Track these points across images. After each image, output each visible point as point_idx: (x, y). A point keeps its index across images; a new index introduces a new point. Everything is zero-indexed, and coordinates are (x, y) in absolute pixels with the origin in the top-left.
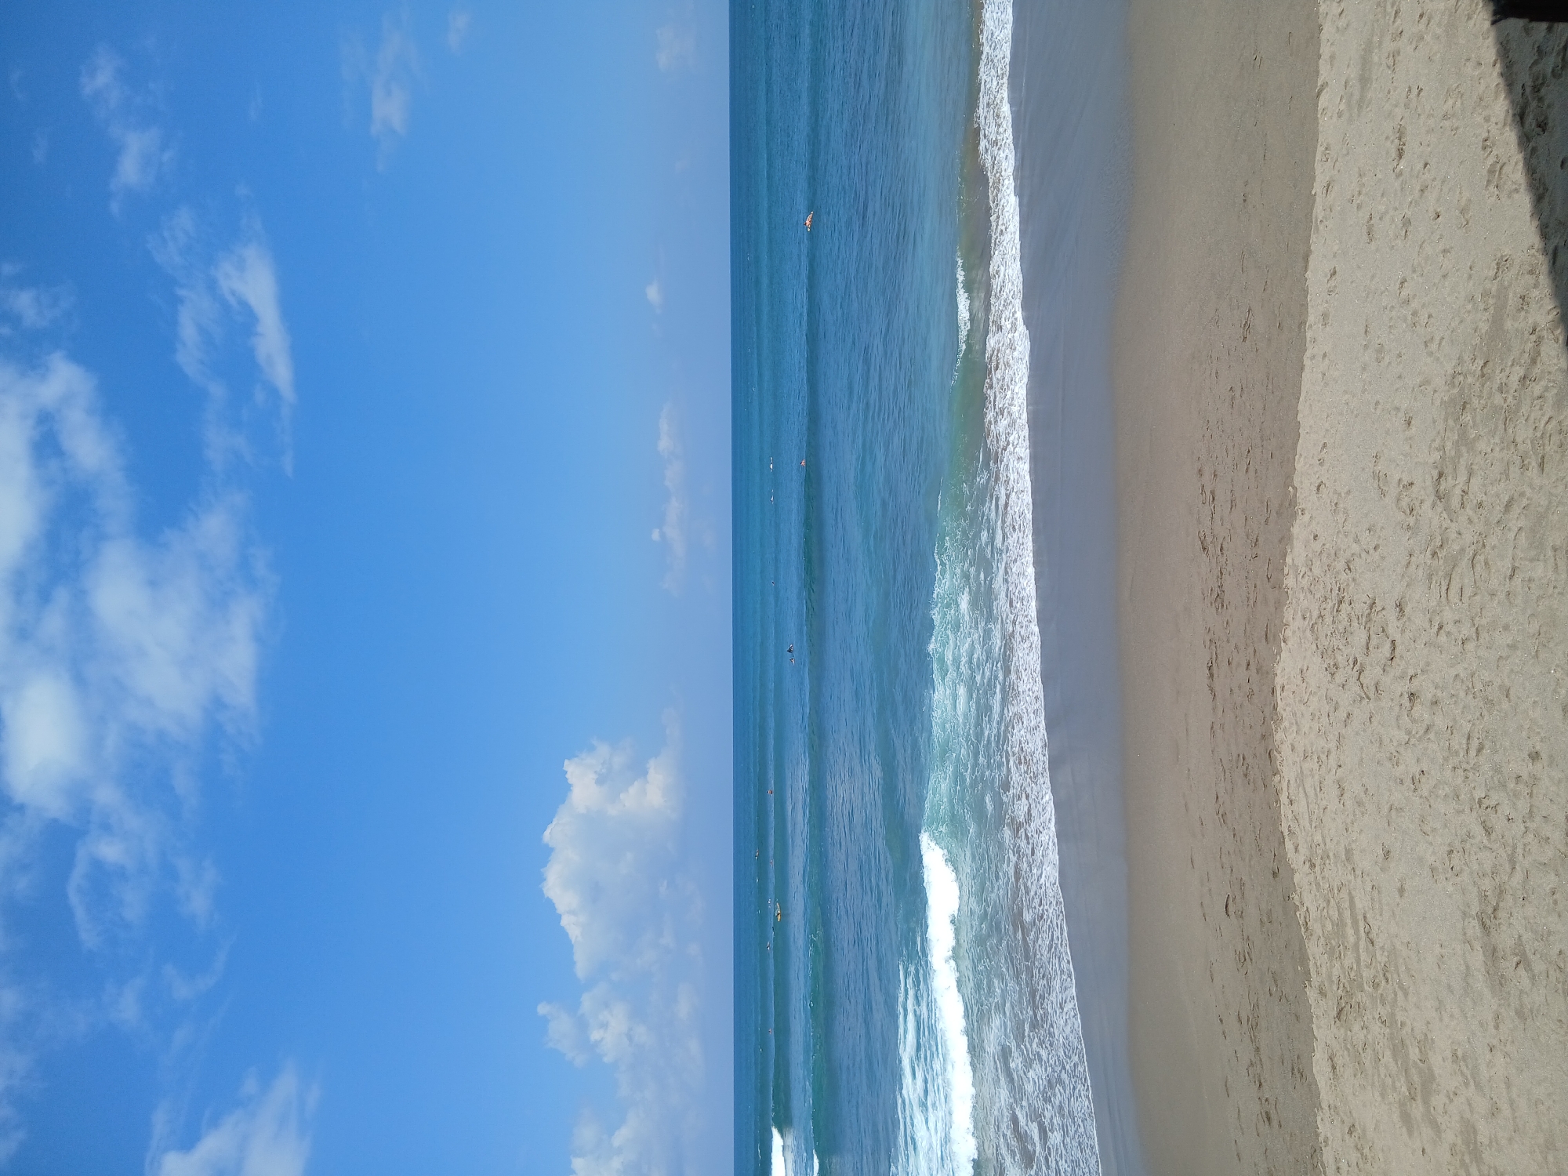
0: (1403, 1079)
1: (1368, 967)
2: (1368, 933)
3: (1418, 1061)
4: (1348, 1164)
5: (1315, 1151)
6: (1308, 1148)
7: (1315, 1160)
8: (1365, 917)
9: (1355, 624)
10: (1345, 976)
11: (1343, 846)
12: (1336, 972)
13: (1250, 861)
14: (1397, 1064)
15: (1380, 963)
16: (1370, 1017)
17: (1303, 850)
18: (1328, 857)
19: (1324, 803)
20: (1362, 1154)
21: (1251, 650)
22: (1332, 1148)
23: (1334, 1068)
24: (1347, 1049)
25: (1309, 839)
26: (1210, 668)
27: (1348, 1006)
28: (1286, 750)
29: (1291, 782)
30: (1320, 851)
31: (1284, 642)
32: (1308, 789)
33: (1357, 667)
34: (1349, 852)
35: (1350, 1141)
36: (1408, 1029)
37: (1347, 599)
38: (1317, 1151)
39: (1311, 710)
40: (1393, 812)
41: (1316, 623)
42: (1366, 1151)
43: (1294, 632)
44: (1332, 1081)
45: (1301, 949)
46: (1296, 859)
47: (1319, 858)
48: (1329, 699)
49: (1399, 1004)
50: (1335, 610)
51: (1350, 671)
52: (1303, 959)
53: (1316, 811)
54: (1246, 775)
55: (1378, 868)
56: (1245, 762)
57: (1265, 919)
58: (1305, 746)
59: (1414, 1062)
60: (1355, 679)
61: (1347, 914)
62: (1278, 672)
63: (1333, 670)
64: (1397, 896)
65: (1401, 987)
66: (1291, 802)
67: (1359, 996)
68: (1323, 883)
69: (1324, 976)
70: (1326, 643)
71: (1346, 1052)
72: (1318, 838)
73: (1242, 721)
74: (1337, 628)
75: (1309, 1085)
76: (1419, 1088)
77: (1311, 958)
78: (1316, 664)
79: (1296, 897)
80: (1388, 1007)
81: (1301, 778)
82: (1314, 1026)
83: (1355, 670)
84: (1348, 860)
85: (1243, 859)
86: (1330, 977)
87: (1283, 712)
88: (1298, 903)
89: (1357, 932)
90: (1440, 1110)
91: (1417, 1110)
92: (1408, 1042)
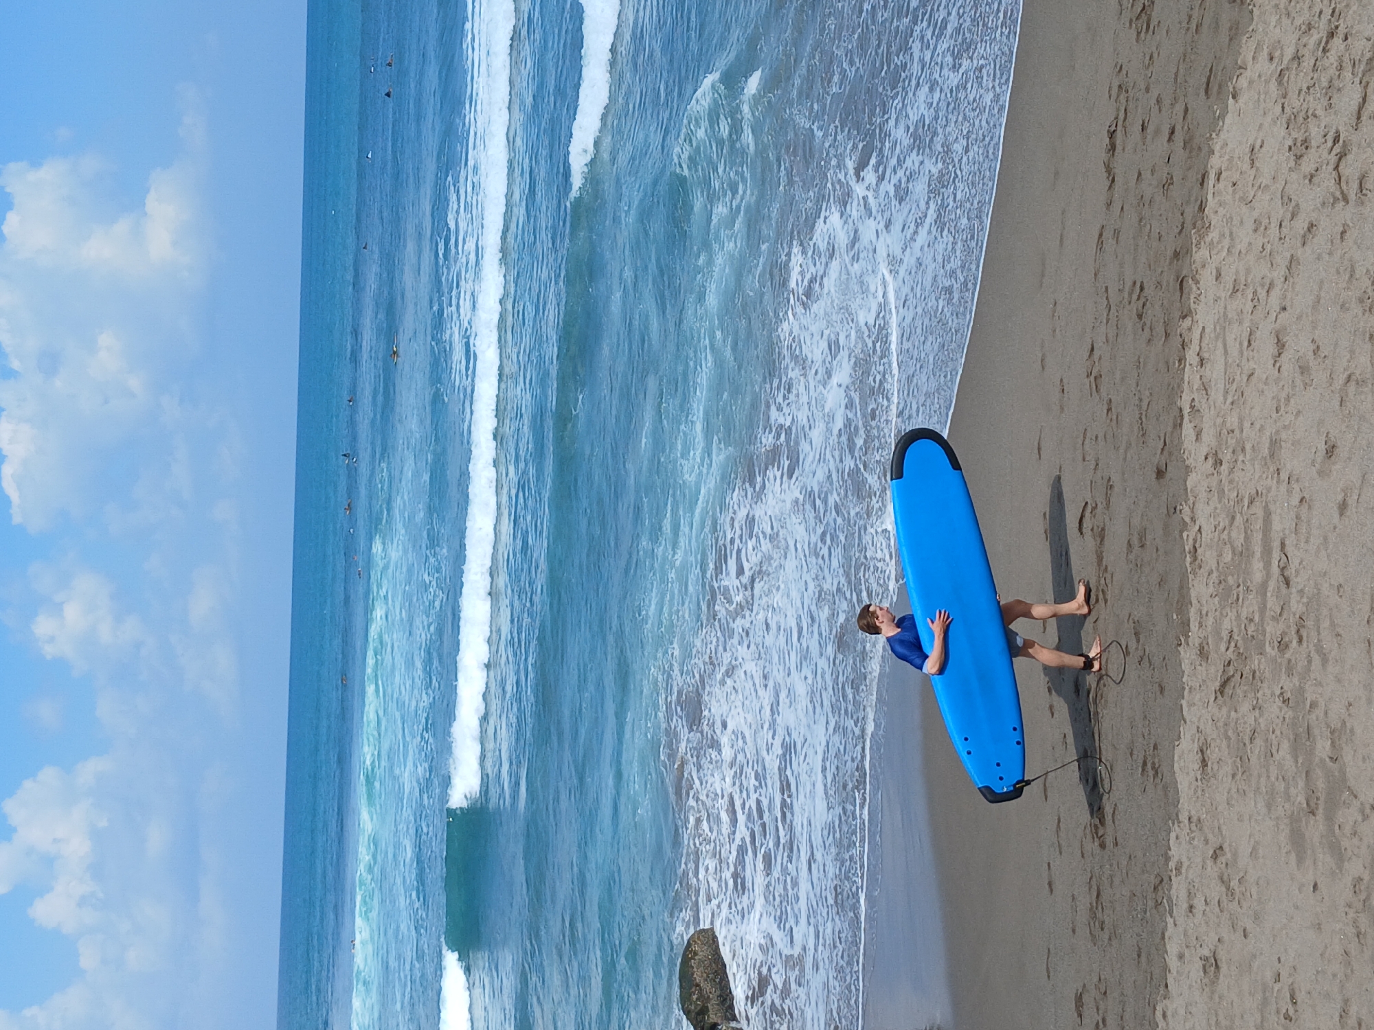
0: (1301, 784)
1: (1275, 619)
2: (1284, 568)
3: (1327, 759)
4: (1206, 901)
5: (1162, 881)
6: (1152, 877)
7: (1160, 893)
8: (1283, 545)
9: (1347, 74)
10: (1240, 631)
11: (1268, 434)
12: (1226, 625)
13: (1126, 452)
14: (1297, 762)
15: (1294, 614)
16: (1268, 692)
17: (1208, 438)
18: (1243, 450)
19: (1252, 365)
20: (1228, 889)
21: (1179, 108)
22: (1186, 878)
23: (1204, 763)
24: (1228, 738)
25: (1219, 421)
26: (1112, 135)
27: (1238, 676)
28: (1207, 277)
29: (1207, 330)
30: (1232, 442)
31: (1234, 97)
32: (1230, 342)
33: (1337, 149)
34: (1275, 444)
35: (1212, 870)
36: (1319, 712)
37: (1342, 30)
38: (1165, 881)
39: (1256, 214)
40: (1352, 385)
41: (1288, 68)
42: (1234, 883)
43: (1251, 82)
44: (1199, 783)
45: (1181, 587)
46: (1194, 450)
47: (1230, 450)
48: (1286, 199)
49: (1312, 676)
50: (1321, 48)
51: (1325, 153)
52: (1183, 603)
53: (1238, 378)
54: (1140, 316)
55: (1314, 470)
56: (1144, 294)
57: (1135, 542)
58: (1237, 272)
59: (1322, 760)
60: (1331, 167)
61: (1257, 537)
62: (1217, 148)
63: (1299, 150)
64: (1336, 515)
65: (1319, 650)
66: (1202, 362)
67: (1256, 662)
68: (1229, 490)
69: (1209, 629)
70: (1297, 104)
71: (1224, 742)
72: (1232, 421)
73: (1148, 226)
74: (1319, 80)
75: (1165, 788)
76: (1322, 799)
77: (1194, 601)
78: (1277, 138)
79: (1186, 509)
80: (1296, 680)
81: (1224, 322)
82: (1184, 703)
83: (1334, 152)
84: (1272, 455)
85: (1117, 448)
86: (1217, 631)
87: (1212, 216)
88: (1187, 519)
89: (1267, 565)
90: (1347, 830)
91: (1315, 829)
92: (1316, 732)
